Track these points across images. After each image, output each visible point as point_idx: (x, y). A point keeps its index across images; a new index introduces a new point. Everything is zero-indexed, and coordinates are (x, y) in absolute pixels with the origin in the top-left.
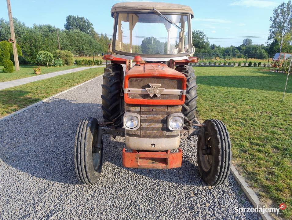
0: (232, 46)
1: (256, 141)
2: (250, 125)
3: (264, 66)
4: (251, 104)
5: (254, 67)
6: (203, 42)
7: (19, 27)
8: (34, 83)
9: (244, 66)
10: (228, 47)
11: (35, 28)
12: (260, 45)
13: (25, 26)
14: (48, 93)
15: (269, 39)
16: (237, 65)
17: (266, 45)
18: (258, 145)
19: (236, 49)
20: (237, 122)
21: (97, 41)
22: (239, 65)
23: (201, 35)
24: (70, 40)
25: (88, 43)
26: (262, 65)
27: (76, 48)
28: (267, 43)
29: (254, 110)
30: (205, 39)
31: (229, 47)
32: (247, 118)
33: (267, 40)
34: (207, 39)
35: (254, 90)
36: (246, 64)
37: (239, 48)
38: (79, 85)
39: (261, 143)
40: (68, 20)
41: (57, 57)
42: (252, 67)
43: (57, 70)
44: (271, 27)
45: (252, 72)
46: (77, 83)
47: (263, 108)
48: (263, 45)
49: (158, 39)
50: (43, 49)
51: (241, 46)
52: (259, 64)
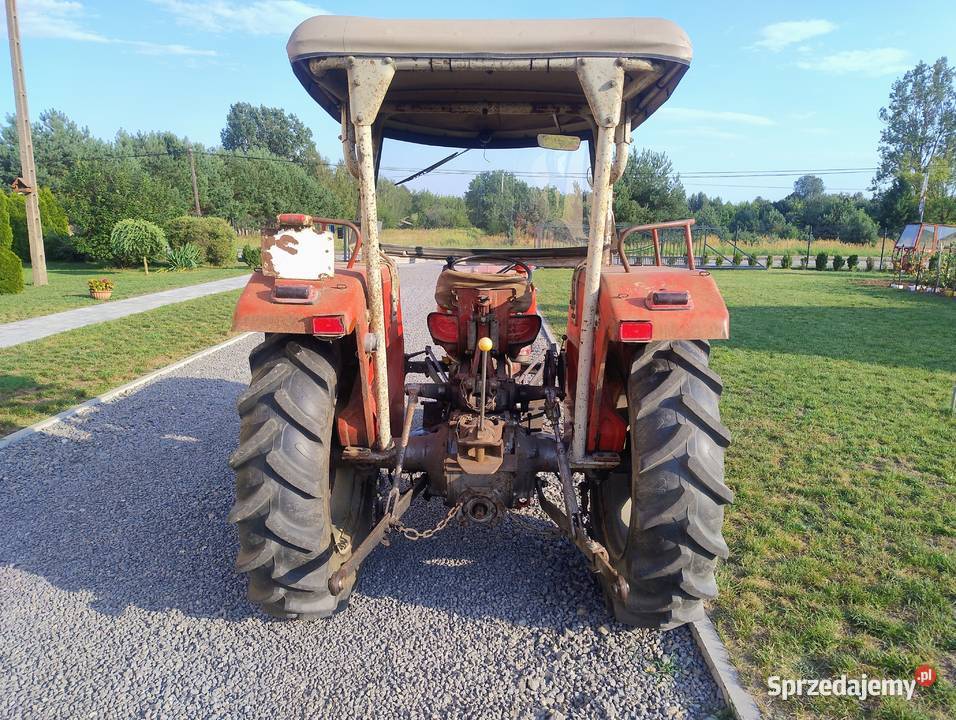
0: (758, 199)
1: (871, 612)
2: (837, 524)
3: (870, 268)
4: (835, 424)
5: (836, 269)
6: (665, 188)
7: (71, 142)
8: (73, 333)
9: (800, 268)
10: (747, 203)
11: (124, 144)
12: (852, 195)
13: (91, 136)
14: (104, 378)
15: (880, 177)
16: (777, 263)
17: (868, 196)
18: (877, 631)
19: (773, 208)
20: (787, 509)
21: (324, 186)
22: (785, 263)
23: (656, 166)
24: (237, 180)
25: (297, 189)
26: (862, 264)
27: (254, 205)
28: (874, 189)
29: (847, 452)
30: (671, 180)
31: (751, 202)
32: (825, 489)
33: (873, 181)
34: (678, 177)
35: (843, 363)
36: (807, 260)
37: (782, 207)
38: (231, 343)
39: (895, 623)
40: (233, 117)
41: (179, 238)
42: (828, 270)
43: (171, 285)
44: (884, 139)
45: (830, 292)
46: (225, 334)
47: (882, 442)
48: (860, 195)
49: (519, 178)
50: (134, 215)
51: (788, 198)
52: (853, 260)
